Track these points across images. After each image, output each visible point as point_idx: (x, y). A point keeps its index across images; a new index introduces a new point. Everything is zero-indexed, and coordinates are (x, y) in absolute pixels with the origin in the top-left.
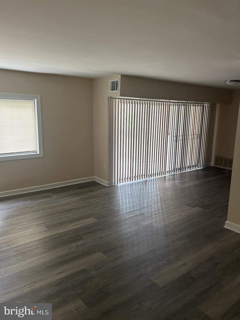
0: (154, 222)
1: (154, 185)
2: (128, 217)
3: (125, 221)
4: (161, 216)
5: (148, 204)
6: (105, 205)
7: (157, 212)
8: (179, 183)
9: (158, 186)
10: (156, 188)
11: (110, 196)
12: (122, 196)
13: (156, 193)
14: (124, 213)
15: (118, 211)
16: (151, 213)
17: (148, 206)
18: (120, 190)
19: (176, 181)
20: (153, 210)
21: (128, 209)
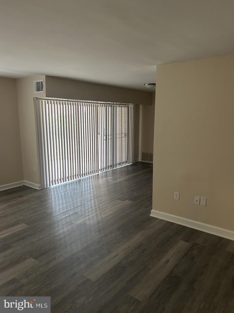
0: (87, 220)
1: (87, 183)
2: (60, 218)
3: (58, 223)
4: (95, 212)
5: (81, 203)
6: (36, 209)
7: (90, 210)
8: (110, 179)
9: (92, 184)
10: (90, 186)
11: (42, 199)
12: (55, 198)
13: (89, 191)
14: (56, 214)
15: (51, 214)
16: (85, 211)
17: (81, 205)
18: (53, 192)
19: (108, 177)
20: (87, 208)
21: (61, 210)
